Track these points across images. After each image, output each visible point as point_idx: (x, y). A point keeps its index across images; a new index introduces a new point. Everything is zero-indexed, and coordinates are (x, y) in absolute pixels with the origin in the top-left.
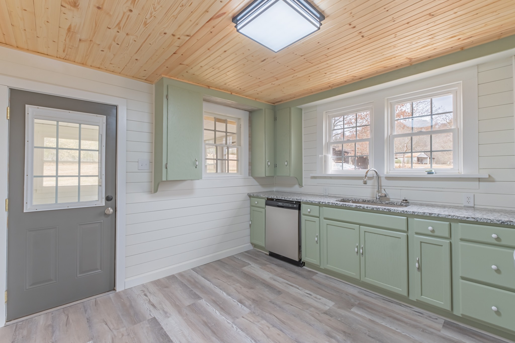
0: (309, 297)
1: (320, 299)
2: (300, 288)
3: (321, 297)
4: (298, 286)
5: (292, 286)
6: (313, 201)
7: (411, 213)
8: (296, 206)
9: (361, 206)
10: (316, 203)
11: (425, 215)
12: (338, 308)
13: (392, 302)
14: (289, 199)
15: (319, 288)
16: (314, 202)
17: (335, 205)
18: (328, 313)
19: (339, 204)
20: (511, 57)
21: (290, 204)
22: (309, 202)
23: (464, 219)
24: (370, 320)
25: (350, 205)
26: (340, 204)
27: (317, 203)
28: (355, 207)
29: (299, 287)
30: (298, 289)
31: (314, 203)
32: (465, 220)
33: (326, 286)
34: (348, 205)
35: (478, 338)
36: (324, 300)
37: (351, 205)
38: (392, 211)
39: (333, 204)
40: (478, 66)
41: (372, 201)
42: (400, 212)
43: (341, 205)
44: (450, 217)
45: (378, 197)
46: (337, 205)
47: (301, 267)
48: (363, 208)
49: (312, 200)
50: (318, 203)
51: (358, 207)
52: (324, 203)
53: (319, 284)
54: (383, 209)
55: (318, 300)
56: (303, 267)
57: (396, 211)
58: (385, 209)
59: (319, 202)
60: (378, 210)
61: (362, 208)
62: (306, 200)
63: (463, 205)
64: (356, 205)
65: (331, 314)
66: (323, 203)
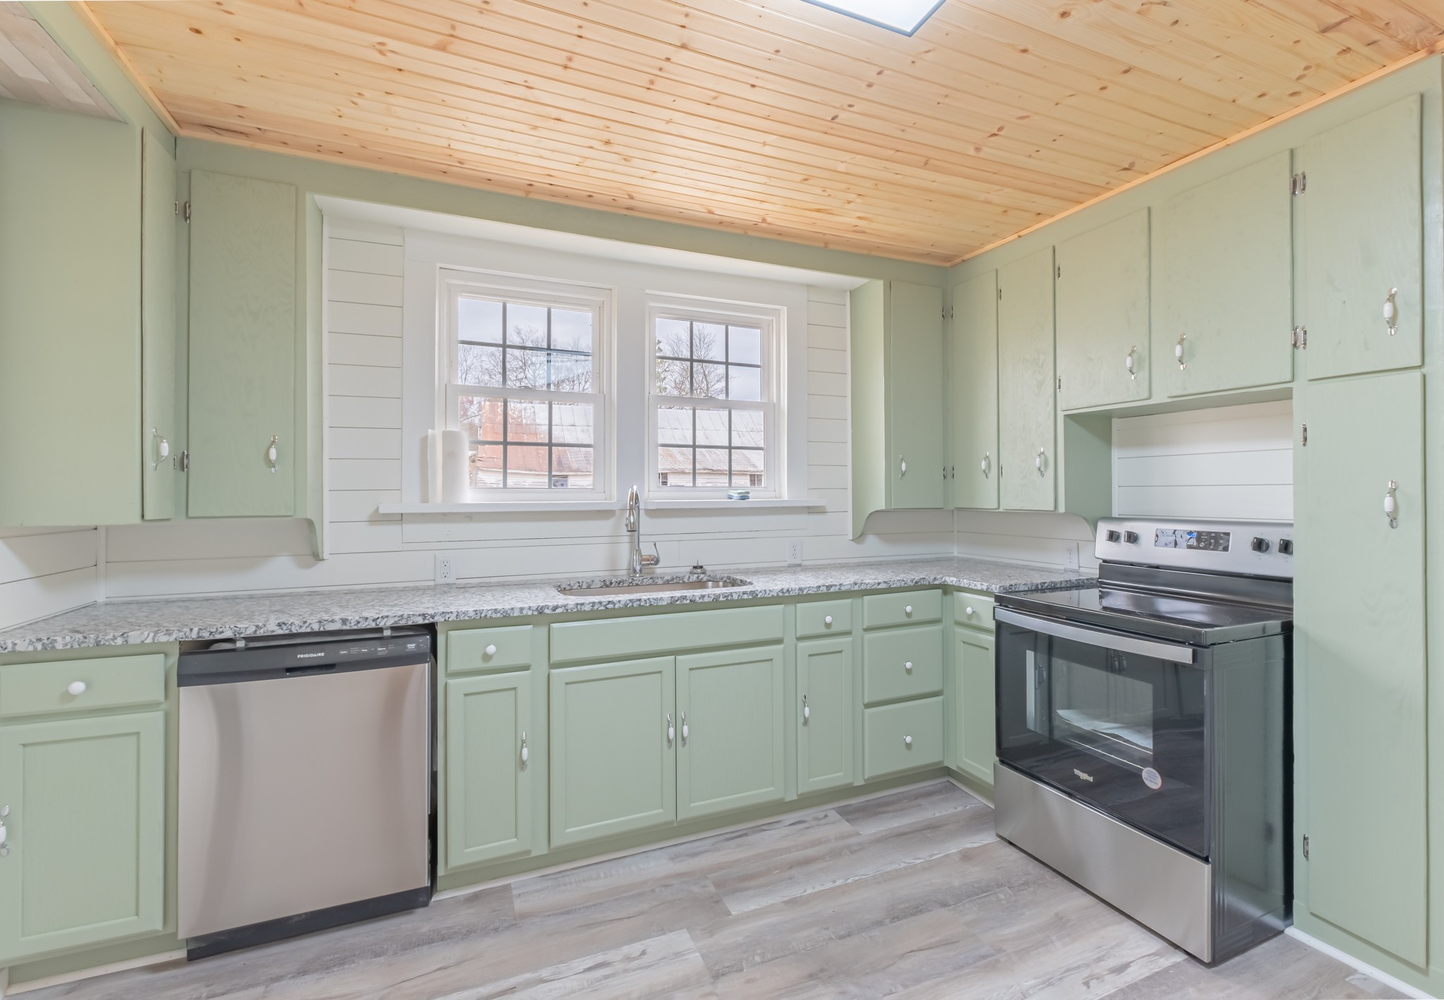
0: (613, 975)
1: (643, 953)
2: (545, 973)
3: (635, 948)
4: (528, 976)
5: (512, 990)
6: (512, 609)
7: (797, 591)
8: (417, 646)
9: (685, 598)
10: (527, 616)
11: (820, 592)
12: (711, 936)
13: (746, 835)
14: (374, 620)
15: (589, 926)
16: (516, 613)
17: (602, 608)
18: (717, 968)
19: (619, 601)
20: (846, 291)
21: (377, 642)
22: (494, 616)
23: (874, 587)
24: (786, 903)
25: (653, 599)
26: (623, 603)
27: (530, 613)
28: (669, 602)
29: (535, 975)
30: (543, 981)
31: (519, 616)
32: (876, 589)
33: (594, 905)
34: (649, 599)
35: (889, 809)
36: (656, 945)
37: (656, 599)
38: (759, 596)
39: (596, 607)
40: (810, 287)
41: (630, 581)
42: (775, 595)
43: (626, 605)
44: (856, 588)
45: (638, 568)
46: (610, 606)
47: (425, 904)
48: (691, 601)
49: (507, 607)
50: (536, 613)
51: (677, 601)
52: (559, 611)
53: (568, 913)
54: (741, 594)
55: (645, 960)
56: (433, 899)
57: (769, 594)
58: (744, 593)
59: (540, 611)
60: (729, 598)
61: (688, 601)
62: (475, 611)
63: (786, 564)
64: (672, 597)
65: (726, 965)
66: (555, 608)
